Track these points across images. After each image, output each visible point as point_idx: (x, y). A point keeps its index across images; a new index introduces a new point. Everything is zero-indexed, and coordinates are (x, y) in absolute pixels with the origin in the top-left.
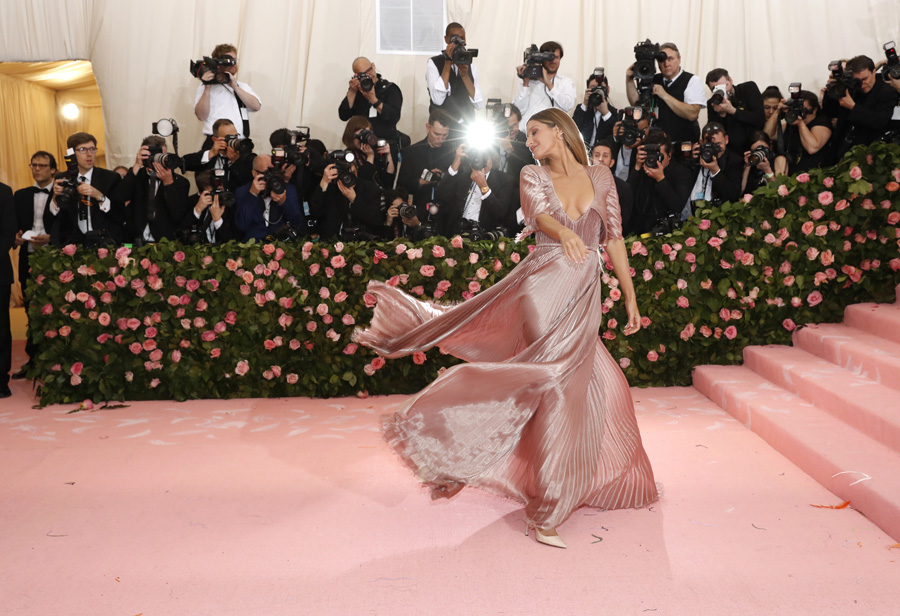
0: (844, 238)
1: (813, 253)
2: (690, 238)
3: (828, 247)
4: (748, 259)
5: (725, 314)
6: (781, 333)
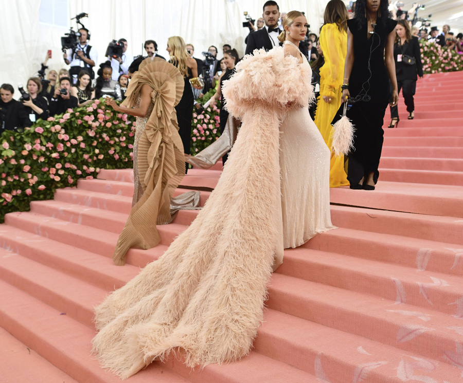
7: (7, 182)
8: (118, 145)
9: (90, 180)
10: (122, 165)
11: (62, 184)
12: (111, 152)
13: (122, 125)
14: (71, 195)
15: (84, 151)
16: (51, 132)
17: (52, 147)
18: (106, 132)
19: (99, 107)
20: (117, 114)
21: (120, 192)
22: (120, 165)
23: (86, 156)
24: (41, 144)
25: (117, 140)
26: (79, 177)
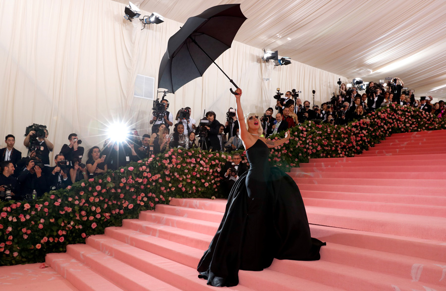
0: (105, 203)
1: (94, 208)
2: (46, 202)
3: (99, 206)
4: (70, 210)
5: (60, 232)
6: (81, 239)
7: (108, 205)
8: (185, 181)
9: (164, 206)
10: (188, 195)
11: (145, 208)
12: (180, 186)
13: (189, 167)
14: (151, 216)
15: (161, 185)
16: (139, 171)
18: (177, 172)
19: (173, 153)
20: (186, 159)
21: (186, 215)
22: (186, 196)
23: (163, 188)
24: (132, 178)
25: (185, 177)
26: (157, 202)
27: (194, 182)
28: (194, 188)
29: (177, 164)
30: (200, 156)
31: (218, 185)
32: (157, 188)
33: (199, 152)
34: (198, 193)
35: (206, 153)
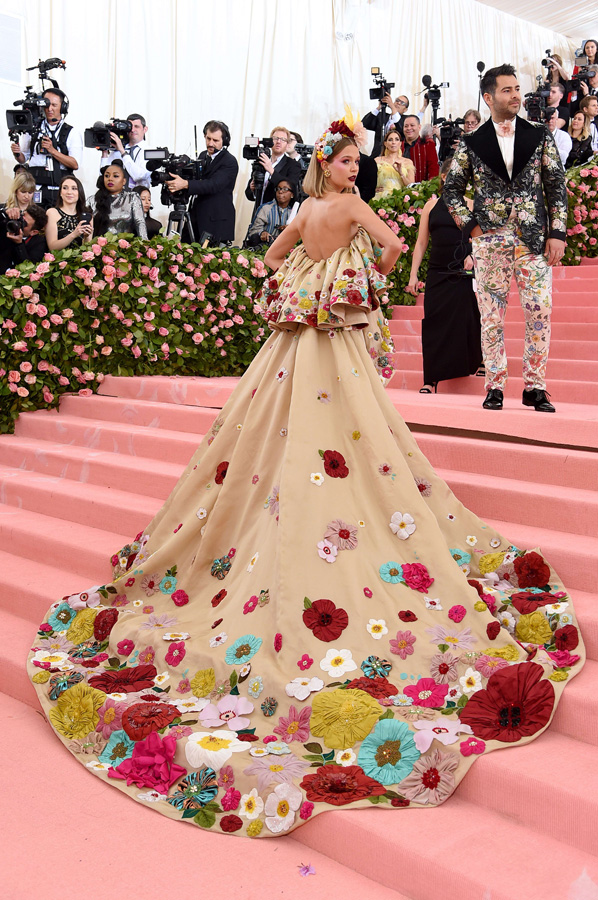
8: (140, 328)
9: (86, 397)
10: (148, 368)
11: (31, 404)
12: (127, 342)
13: (148, 289)
14: (53, 426)
15: (76, 339)
16: (13, 299)
17: (13, 329)
18: (117, 301)
19: (106, 252)
20: (140, 266)
22: (143, 369)
23: (79, 349)
25: (138, 318)
26: (64, 389)
27: (164, 332)
28: (165, 347)
29: (118, 281)
30: (180, 259)
31: (229, 338)
32: (62, 346)
33: (176, 247)
34: (175, 362)
35: (196, 250)
